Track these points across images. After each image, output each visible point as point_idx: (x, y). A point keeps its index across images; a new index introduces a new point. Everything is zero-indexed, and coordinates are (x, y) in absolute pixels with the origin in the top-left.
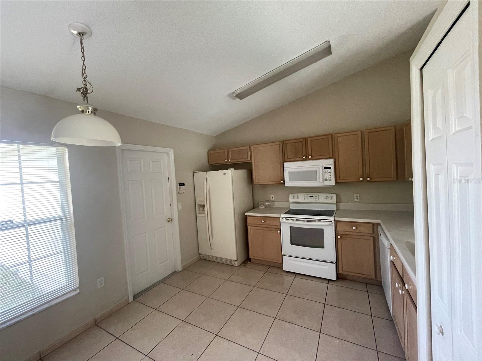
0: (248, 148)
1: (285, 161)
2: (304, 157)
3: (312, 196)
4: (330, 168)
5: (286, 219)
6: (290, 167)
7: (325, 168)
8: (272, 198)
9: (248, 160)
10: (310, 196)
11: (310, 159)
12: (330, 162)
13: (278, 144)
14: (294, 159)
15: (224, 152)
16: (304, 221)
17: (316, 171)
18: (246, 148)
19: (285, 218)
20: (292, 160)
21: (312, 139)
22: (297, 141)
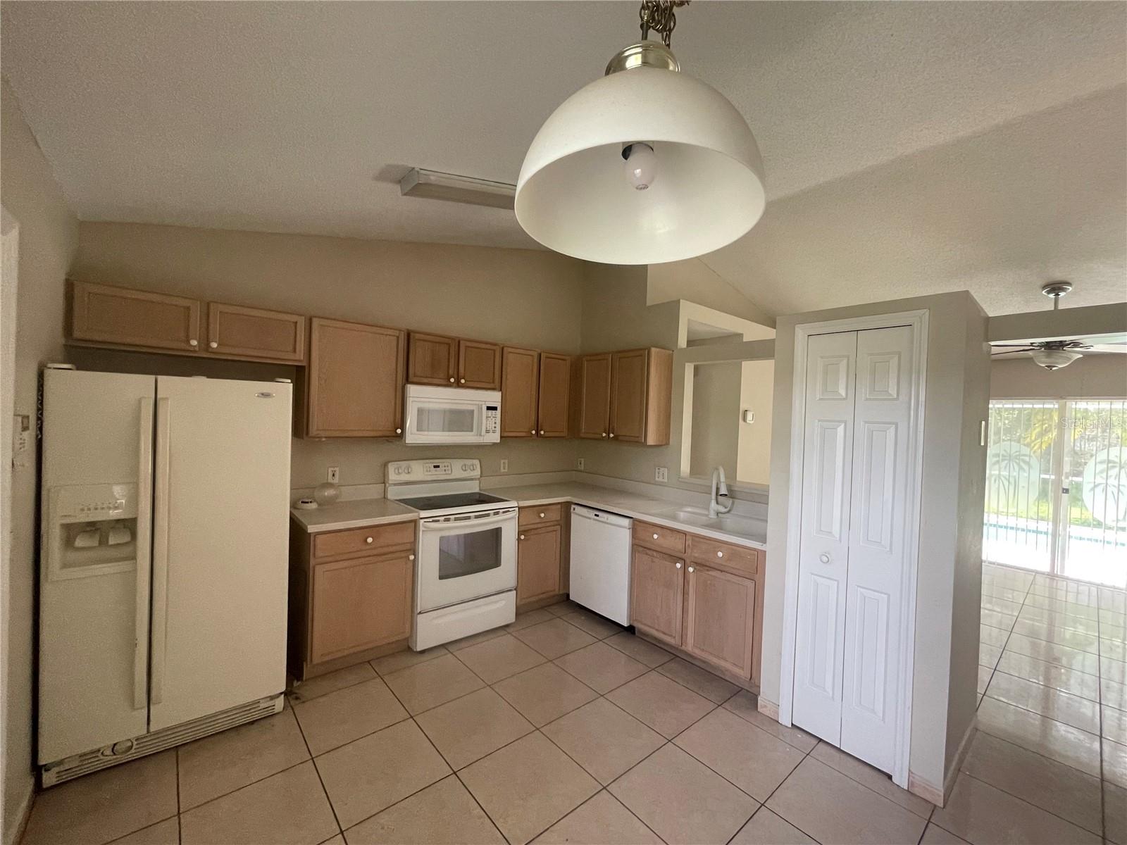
0: (302, 322)
1: (408, 380)
2: (452, 380)
3: (438, 467)
4: (495, 409)
5: (433, 521)
6: (422, 397)
7: (489, 408)
8: (334, 475)
9: (297, 358)
10: (435, 467)
11: (463, 386)
12: (494, 398)
13: (394, 336)
14: (430, 380)
15: (184, 307)
16: (469, 518)
17: (472, 412)
18: (294, 318)
19: (431, 520)
20: (425, 380)
21: (469, 344)
22: (438, 339)
